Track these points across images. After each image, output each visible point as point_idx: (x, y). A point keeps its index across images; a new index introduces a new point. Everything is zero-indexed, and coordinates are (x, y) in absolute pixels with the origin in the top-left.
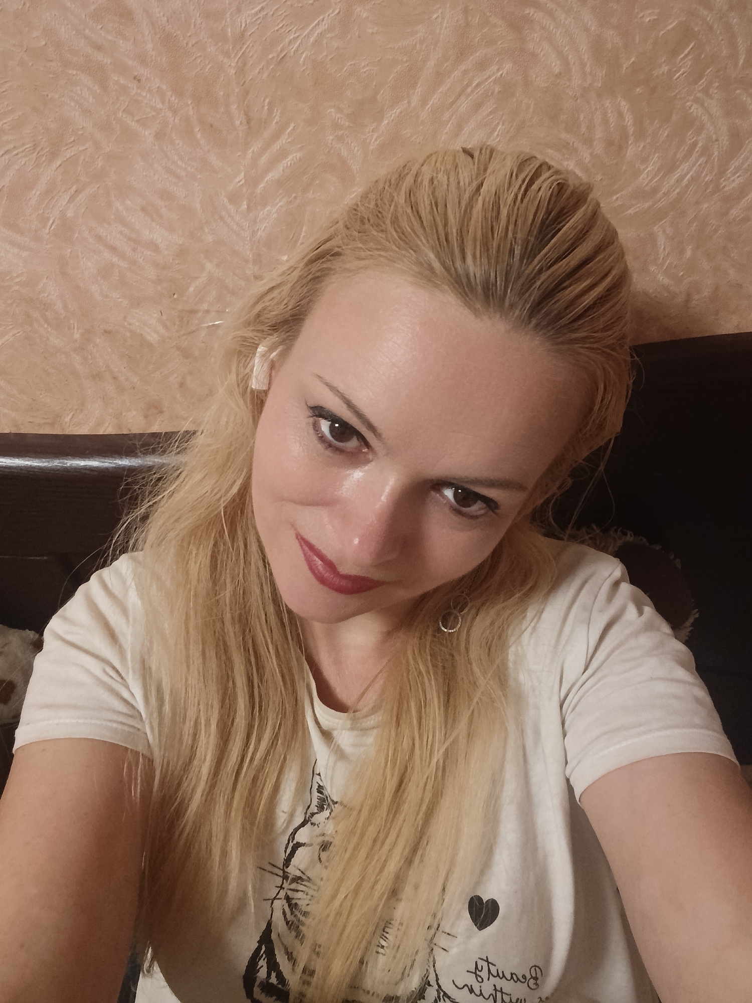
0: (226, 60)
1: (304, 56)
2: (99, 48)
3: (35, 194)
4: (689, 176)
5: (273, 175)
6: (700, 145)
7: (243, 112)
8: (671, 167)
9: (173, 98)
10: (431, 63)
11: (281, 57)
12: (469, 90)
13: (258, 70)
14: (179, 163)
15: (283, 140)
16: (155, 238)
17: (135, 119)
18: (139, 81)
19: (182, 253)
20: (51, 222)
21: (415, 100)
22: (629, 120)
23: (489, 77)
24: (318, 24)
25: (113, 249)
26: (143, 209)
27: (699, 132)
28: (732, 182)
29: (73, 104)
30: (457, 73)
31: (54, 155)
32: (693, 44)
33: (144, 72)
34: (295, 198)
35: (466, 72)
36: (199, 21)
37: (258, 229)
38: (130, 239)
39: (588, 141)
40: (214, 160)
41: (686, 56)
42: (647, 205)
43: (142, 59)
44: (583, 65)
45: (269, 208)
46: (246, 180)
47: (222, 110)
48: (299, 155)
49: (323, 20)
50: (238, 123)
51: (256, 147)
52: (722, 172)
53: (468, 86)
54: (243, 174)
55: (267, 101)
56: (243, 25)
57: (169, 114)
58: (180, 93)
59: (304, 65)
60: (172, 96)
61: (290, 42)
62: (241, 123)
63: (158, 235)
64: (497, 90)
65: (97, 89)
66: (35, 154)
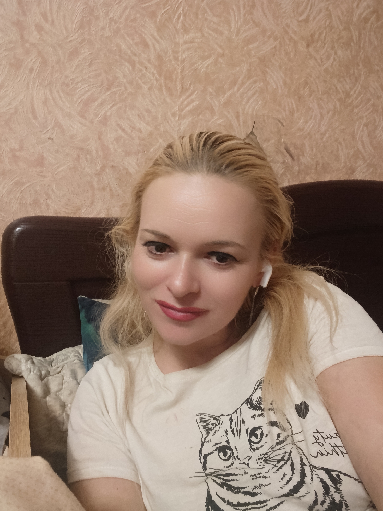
0: (177, 67)
1: (203, 70)
2: (135, 55)
3: (96, 104)
4: (311, 126)
5: (188, 108)
6: (313, 116)
7: (181, 85)
8: (307, 122)
9: (157, 76)
10: (241, 79)
11: (195, 69)
12: (251, 89)
13: (188, 72)
14: (155, 99)
15: (193, 97)
16: (141, 127)
17: (142, 81)
18: (146, 69)
19: (150, 134)
20: (100, 116)
21: (236, 89)
22: (294, 106)
23: (257, 86)
24: (208, 61)
25: (123, 130)
26: (138, 115)
27: (313, 112)
28: (323, 129)
29: (120, 72)
30: (248, 83)
31: (108, 89)
32: (308, 86)
33: (149, 66)
34: (195, 117)
35: (250, 83)
36: (171, 53)
37: (181, 128)
38: (131, 126)
39: (285, 111)
40: (168, 100)
41: (307, 89)
42: (302, 133)
43: (149, 61)
44: (281, 88)
45: (185, 120)
46: (179, 109)
47: (174, 83)
48: (197, 102)
49: (209, 60)
50: (178, 88)
51: (184, 97)
52: (319, 126)
53: (252, 87)
54: (178, 106)
55: (189, 82)
56: (185, 57)
57: (155, 82)
58: (160, 75)
59: (202, 72)
60: (157, 75)
61: (199, 65)
62: (180, 88)
63: (142, 126)
64: (259, 90)
65: (131, 68)
66: (101, 88)
